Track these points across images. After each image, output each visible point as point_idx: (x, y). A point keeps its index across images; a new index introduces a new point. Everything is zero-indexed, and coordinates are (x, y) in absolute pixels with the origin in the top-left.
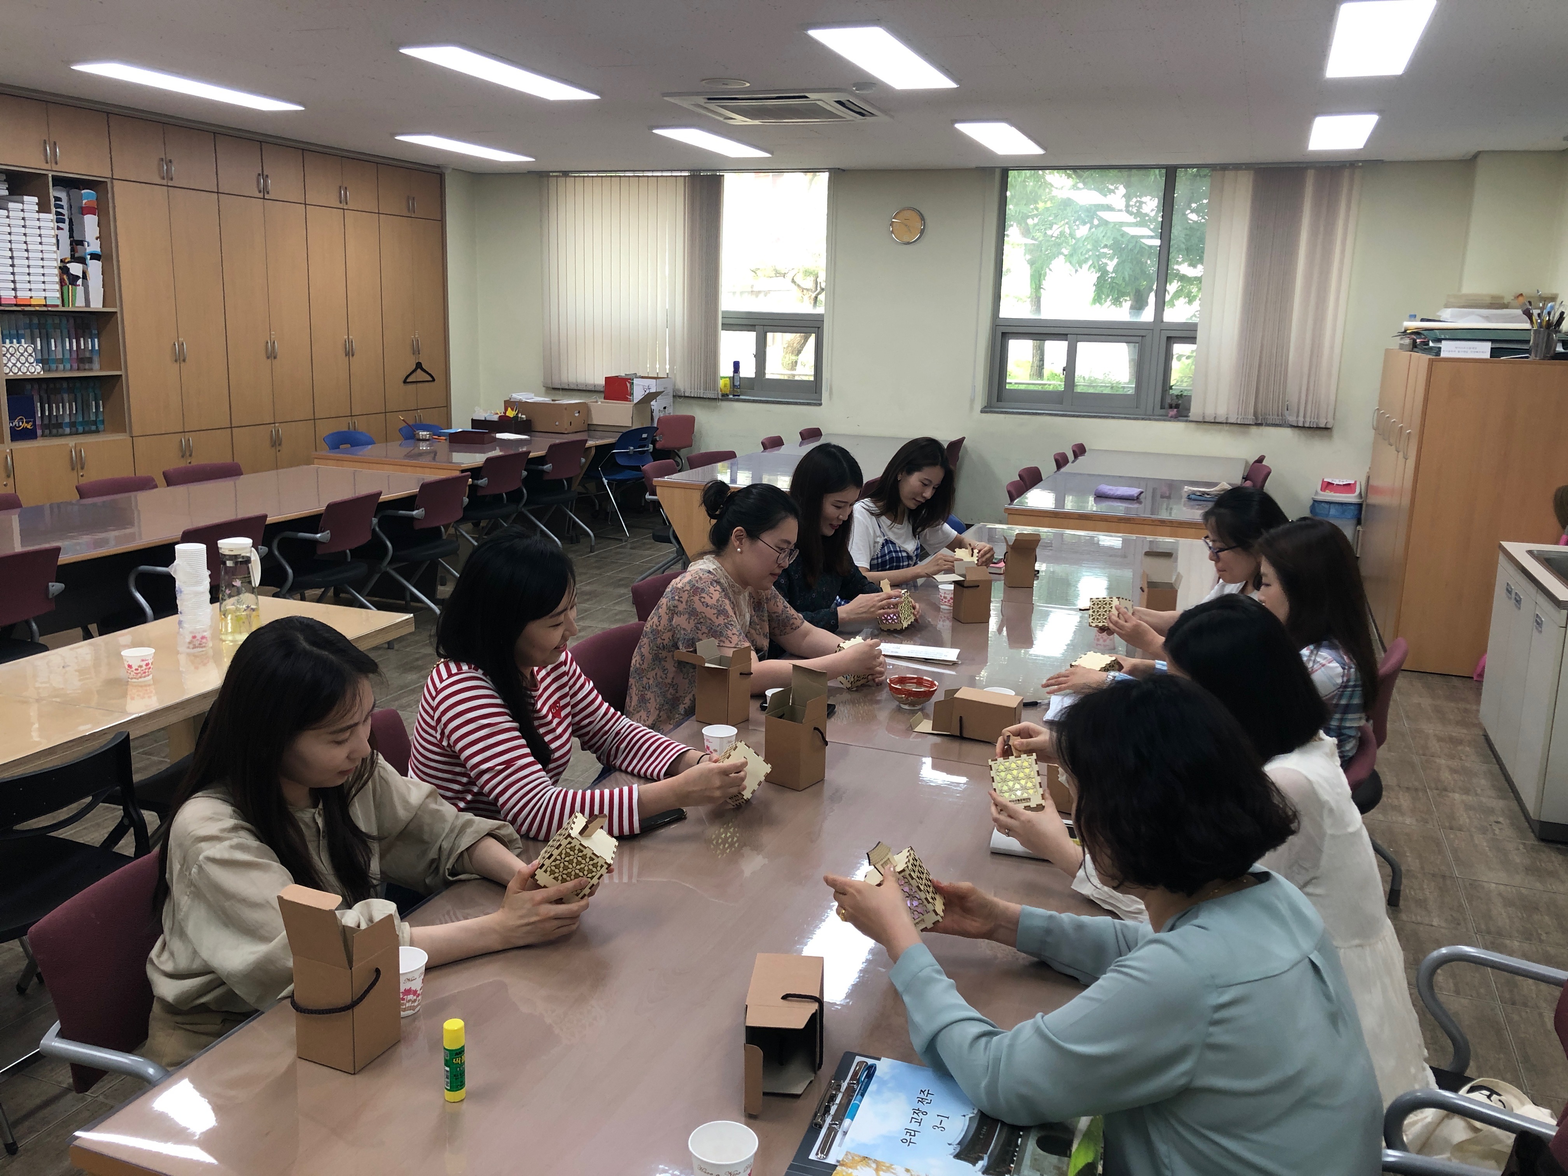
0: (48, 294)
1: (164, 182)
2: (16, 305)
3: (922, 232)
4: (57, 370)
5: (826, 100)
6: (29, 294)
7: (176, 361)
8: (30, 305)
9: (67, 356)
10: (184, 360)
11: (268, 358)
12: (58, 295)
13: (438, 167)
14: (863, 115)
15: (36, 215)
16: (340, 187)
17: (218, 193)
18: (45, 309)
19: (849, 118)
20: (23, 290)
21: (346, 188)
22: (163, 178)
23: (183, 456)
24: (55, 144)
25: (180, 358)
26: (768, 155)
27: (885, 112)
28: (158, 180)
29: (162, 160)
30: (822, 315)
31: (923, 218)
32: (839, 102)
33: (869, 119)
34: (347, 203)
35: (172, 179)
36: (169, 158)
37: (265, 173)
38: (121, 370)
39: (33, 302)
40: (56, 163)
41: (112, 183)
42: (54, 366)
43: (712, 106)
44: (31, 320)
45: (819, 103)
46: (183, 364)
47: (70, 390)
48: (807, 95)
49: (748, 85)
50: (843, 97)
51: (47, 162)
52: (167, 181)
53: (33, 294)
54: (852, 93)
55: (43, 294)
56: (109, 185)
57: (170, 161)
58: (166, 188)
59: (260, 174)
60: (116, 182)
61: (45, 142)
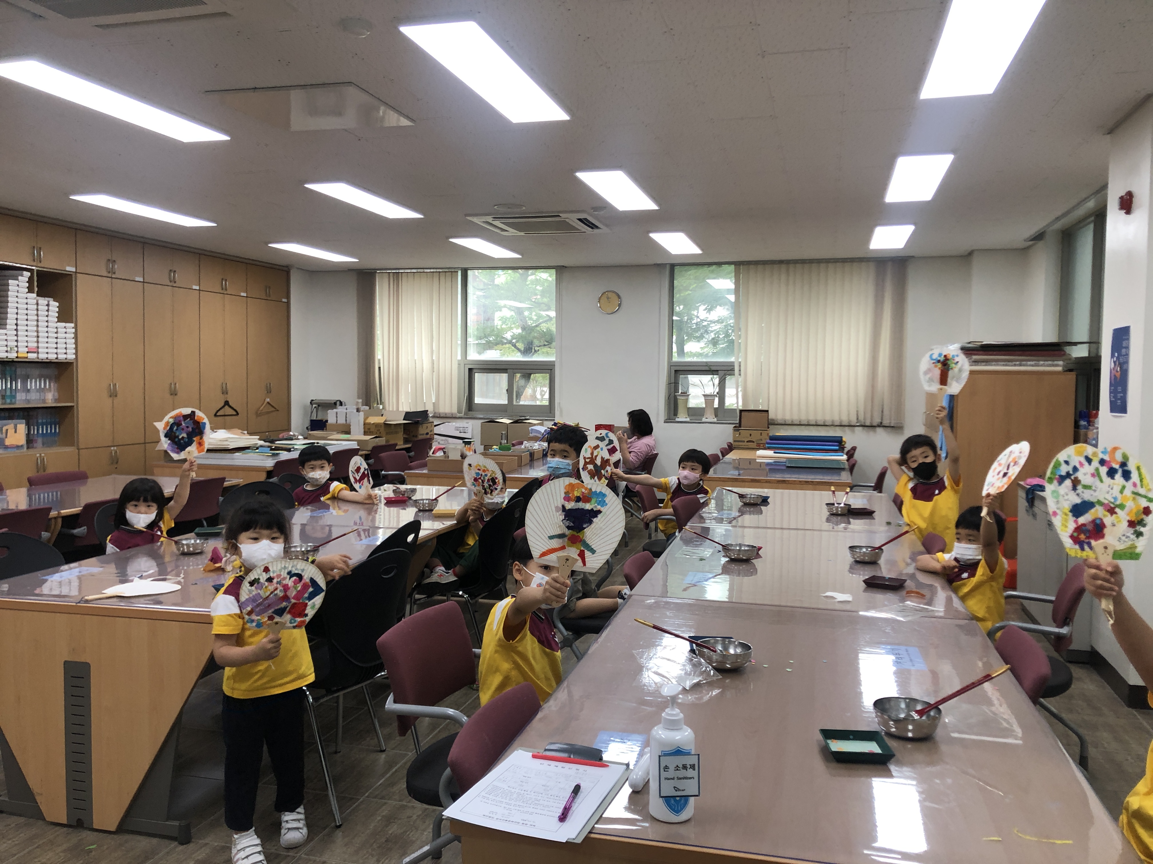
1: (110, 275)
3: (620, 305)
5: (572, 219)
7: (111, 396)
10: (116, 396)
11: (171, 394)
13: (287, 267)
14: (592, 228)
16: (222, 279)
17: (144, 282)
18: (26, 360)
19: (584, 230)
21: (226, 280)
22: (109, 272)
23: (112, 463)
24: (40, 248)
25: (113, 394)
26: (520, 256)
27: (607, 226)
28: (105, 274)
29: (109, 260)
30: (554, 362)
31: (619, 297)
32: (580, 220)
33: (596, 231)
34: (226, 290)
35: (114, 273)
36: (113, 259)
37: (174, 269)
38: (73, 402)
40: (40, 262)
41: (76, 275)
43: (497, 223)
45: (567, 220)
46: (115, 398)
48: (561, 215)
49: (524, 208)
50: (582, 216)
51: (34, 260)
52: (112, 274)
54: (589, 214)
56: (73, 276)
57: (114, 261)
58: (109, 279)
59: (171, 271)
60: (78, 275)
61: (34, 247)
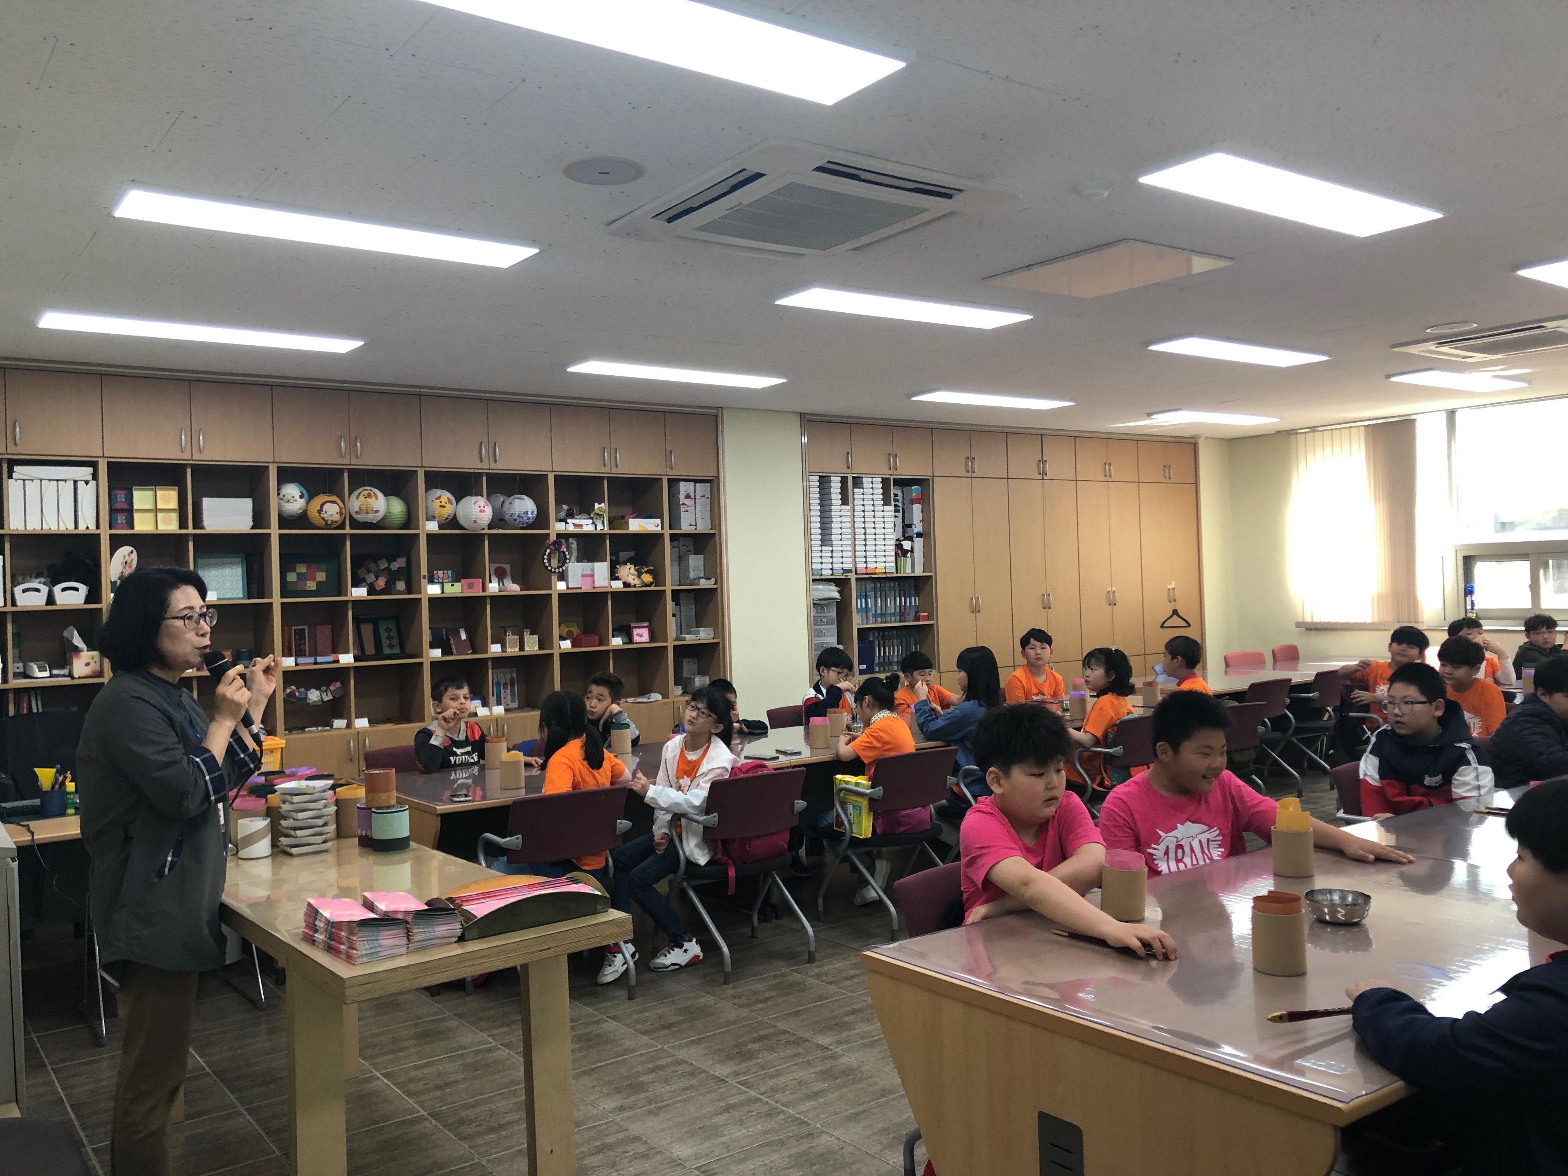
0: (887, 565)
1: (969, 475)
2: (866, 574)
4: (890, 622)
6: (874, 565)
7: (973, 612)
8: (875, 574)
9: (898, 611)
10: (979, 611)
11: (1044, 608)
12: (894, 565)
13: (1192, 438)
15: (882, 508)
16: (1105, 464)
17: (1008, 478)
18: (884, 576)
20: (871, 562)
21: (1110, 464)
22: (968, 472)
24: (896, 455)
25: (976, 610)
26: (1525, 385)
28: (965, 474)
29: (968, 458)
34: (1110, 477)
35: (974, 472)
36: (973, 456)
37: (1045, 459)
38: (934, 620)
39: (877, 571)
40: (896, 469)
41: (933, 481)
42: (888, 619)
43: (1445, 349)
44: (875, 585)
46: (978, 614)
47: (898, 637)
48: (1543, 324)
51: (890, 469)
52: (971, 474)
53: (878, 565)
55: (884, 565)
56: (931, 480)
57: (974, 458)
58: (969, 480)
59: (1040, 460)
60: (936, 478)
61: (890, 454)
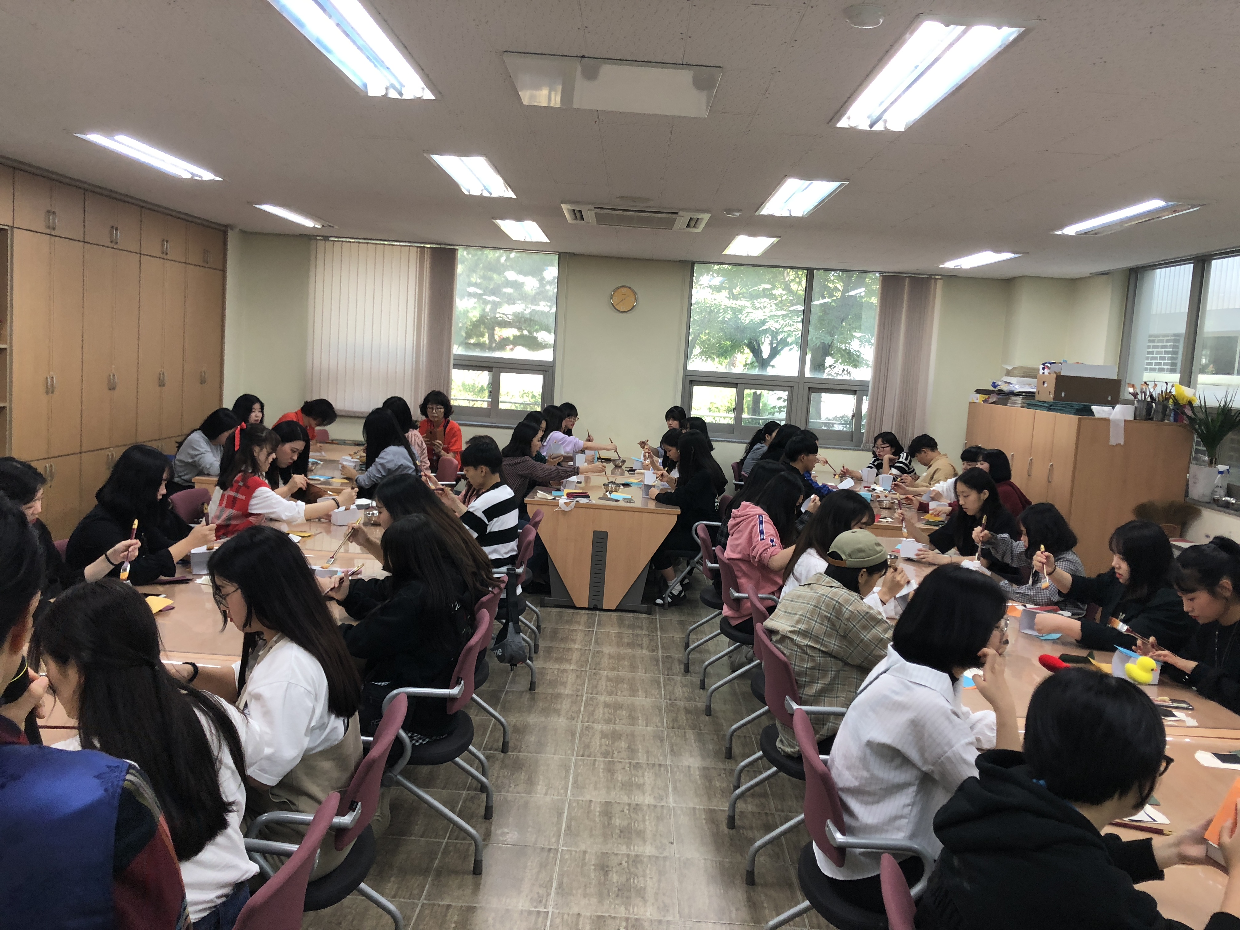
1: (48, 231)
3: (634, 304)
5: (687, 218)
7: (46, 393)
10: (52, 393)
11: (110, 389)
13: (224, 226)
14: (688, 227)
17: (84, 242)
19: (675, 228)
21: (167, 241)
22: (48, 227)
25: (50, 390)
26: (548, 241)
27: (707, 226)
28: (44, 229)
29: (48, 211)
30: (552, 362)
31: (635, 293)
34: (167, 254)
35: (55, 229)
36: (53, 210)
37: (116, 226)
38: (6, 402)
41: (12, 231)
43: (589, 212)
45: (678, 218)
46: (52, 395)
52: (50, 231)
54: (713, 215)
56: (9, 233)
57: (55, 213)
58: (49, 237)
59: (112, 227)
60: (15, 230)
